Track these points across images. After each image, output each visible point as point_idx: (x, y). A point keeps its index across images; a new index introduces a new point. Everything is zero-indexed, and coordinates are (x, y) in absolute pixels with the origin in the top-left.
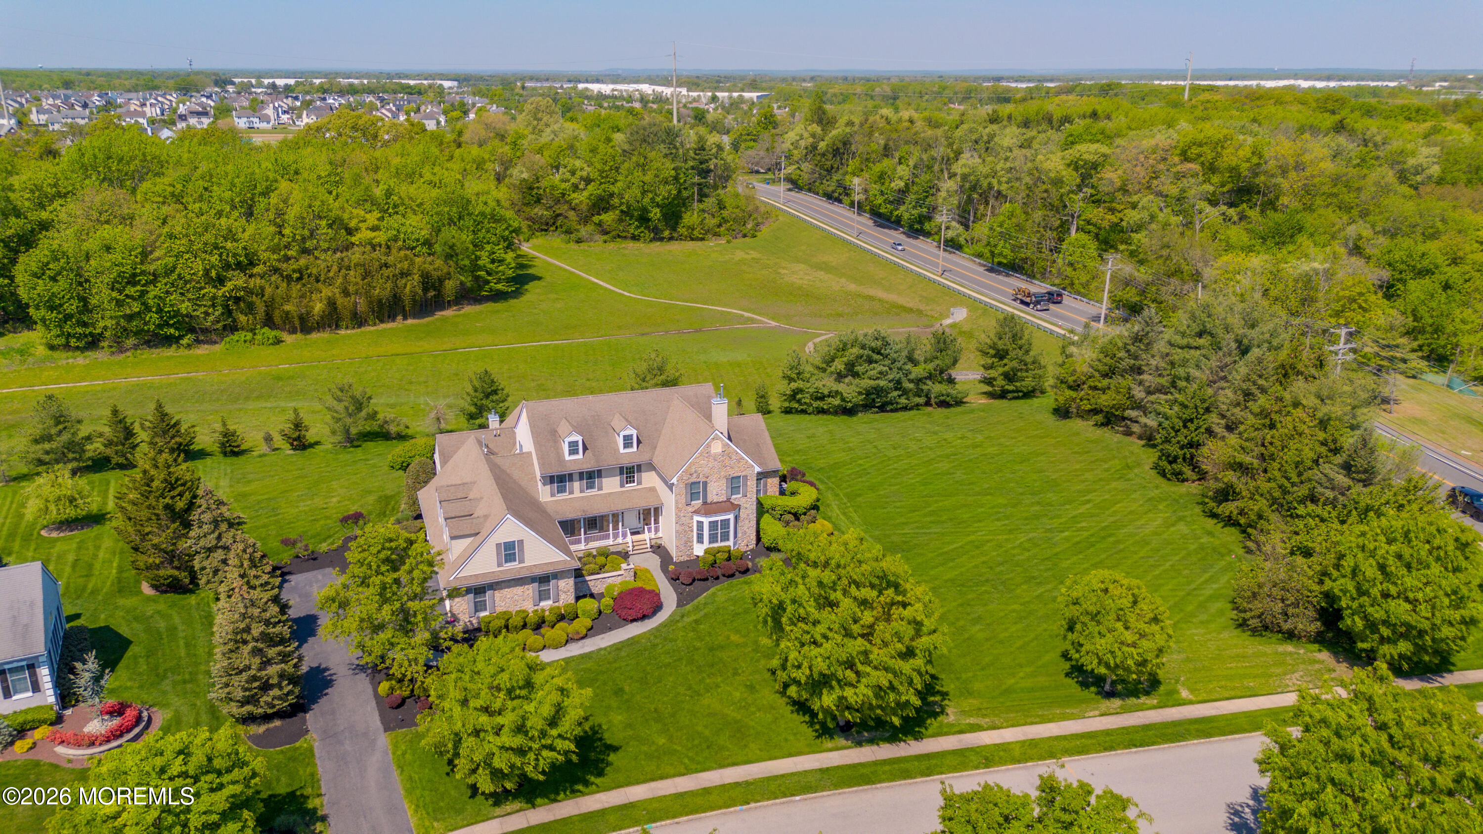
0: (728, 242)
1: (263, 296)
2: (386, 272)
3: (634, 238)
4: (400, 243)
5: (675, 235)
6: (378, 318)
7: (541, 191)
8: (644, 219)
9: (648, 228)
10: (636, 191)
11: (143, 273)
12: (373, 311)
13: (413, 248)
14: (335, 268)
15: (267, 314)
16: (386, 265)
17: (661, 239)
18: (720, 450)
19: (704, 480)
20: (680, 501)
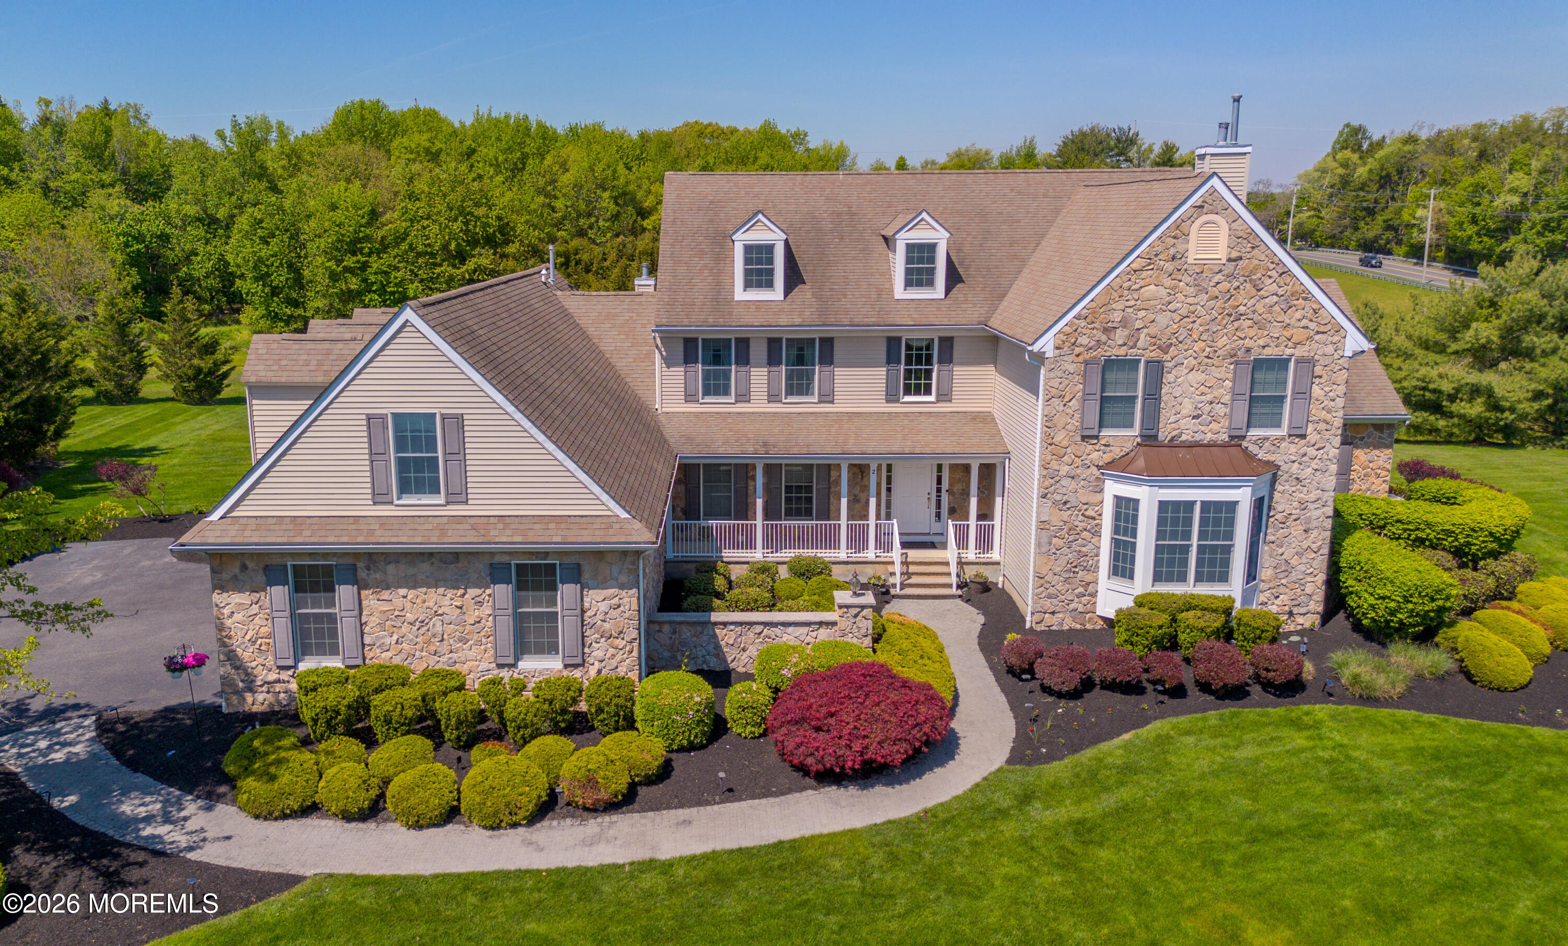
11: (368, 238)
18: (1221, 253)
19: (1155, 354)
20: (1060, 420)
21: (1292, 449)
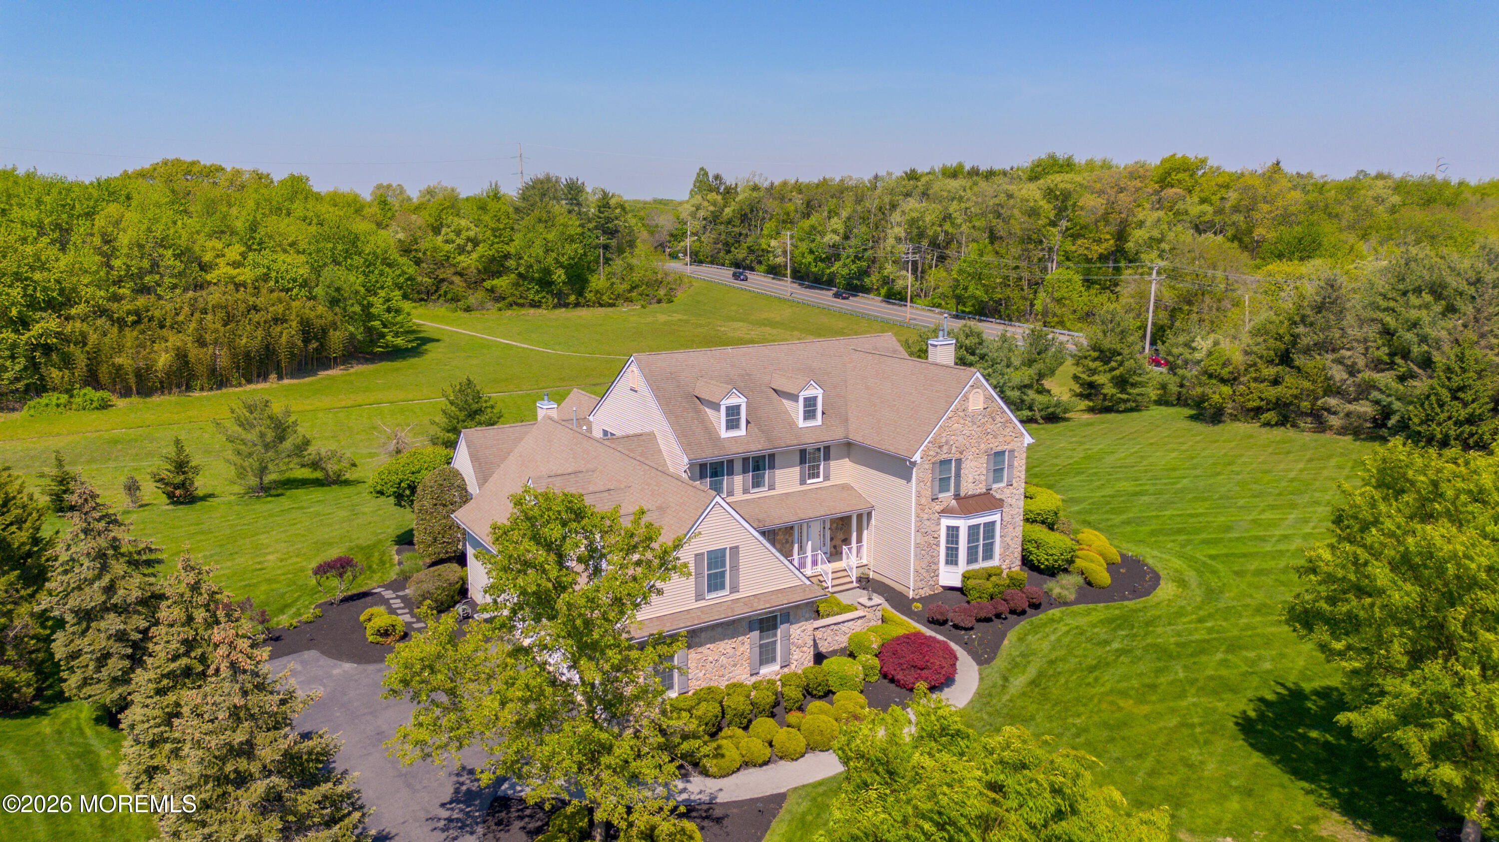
0: (643, 306)
1: (85, 344)
2: (256, 317)
3: (535, 305)
4: (272, 283)
5: (581, 300)
6: (243, 376)
7: (420, 255)
8: (545, 283)
9: (552, 292)
10: (537, 250)
12: (238, 368)
13: (291, 289)
14: (186, 310)
15: (89, 371)
16: (255, 308)
17: (566, 305)
18: (981, 406)
19: (958, 456)
20: (923, 493)
21: (1008, 491)
